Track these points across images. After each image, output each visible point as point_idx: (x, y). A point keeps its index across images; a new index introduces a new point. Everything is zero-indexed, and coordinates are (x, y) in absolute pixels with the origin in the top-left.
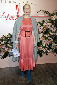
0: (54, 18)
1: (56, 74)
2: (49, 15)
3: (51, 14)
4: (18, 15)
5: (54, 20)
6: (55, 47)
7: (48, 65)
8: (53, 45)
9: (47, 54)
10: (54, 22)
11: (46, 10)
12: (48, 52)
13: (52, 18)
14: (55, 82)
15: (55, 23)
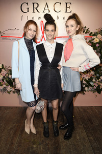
0: (96, 40)
1: (92, 124)
2: (90, 35)
3: (93, 33)
4: (43, 36)
5: (97, 43)
6: (97, 84)
7: (84, 110)
8: (94, 80)
9: (84, 94)
10: (97, 45)
11: (85, 27)
12: (85, 91)
13: (94, 39)
14: (88, 136)
15: (98, 47)
